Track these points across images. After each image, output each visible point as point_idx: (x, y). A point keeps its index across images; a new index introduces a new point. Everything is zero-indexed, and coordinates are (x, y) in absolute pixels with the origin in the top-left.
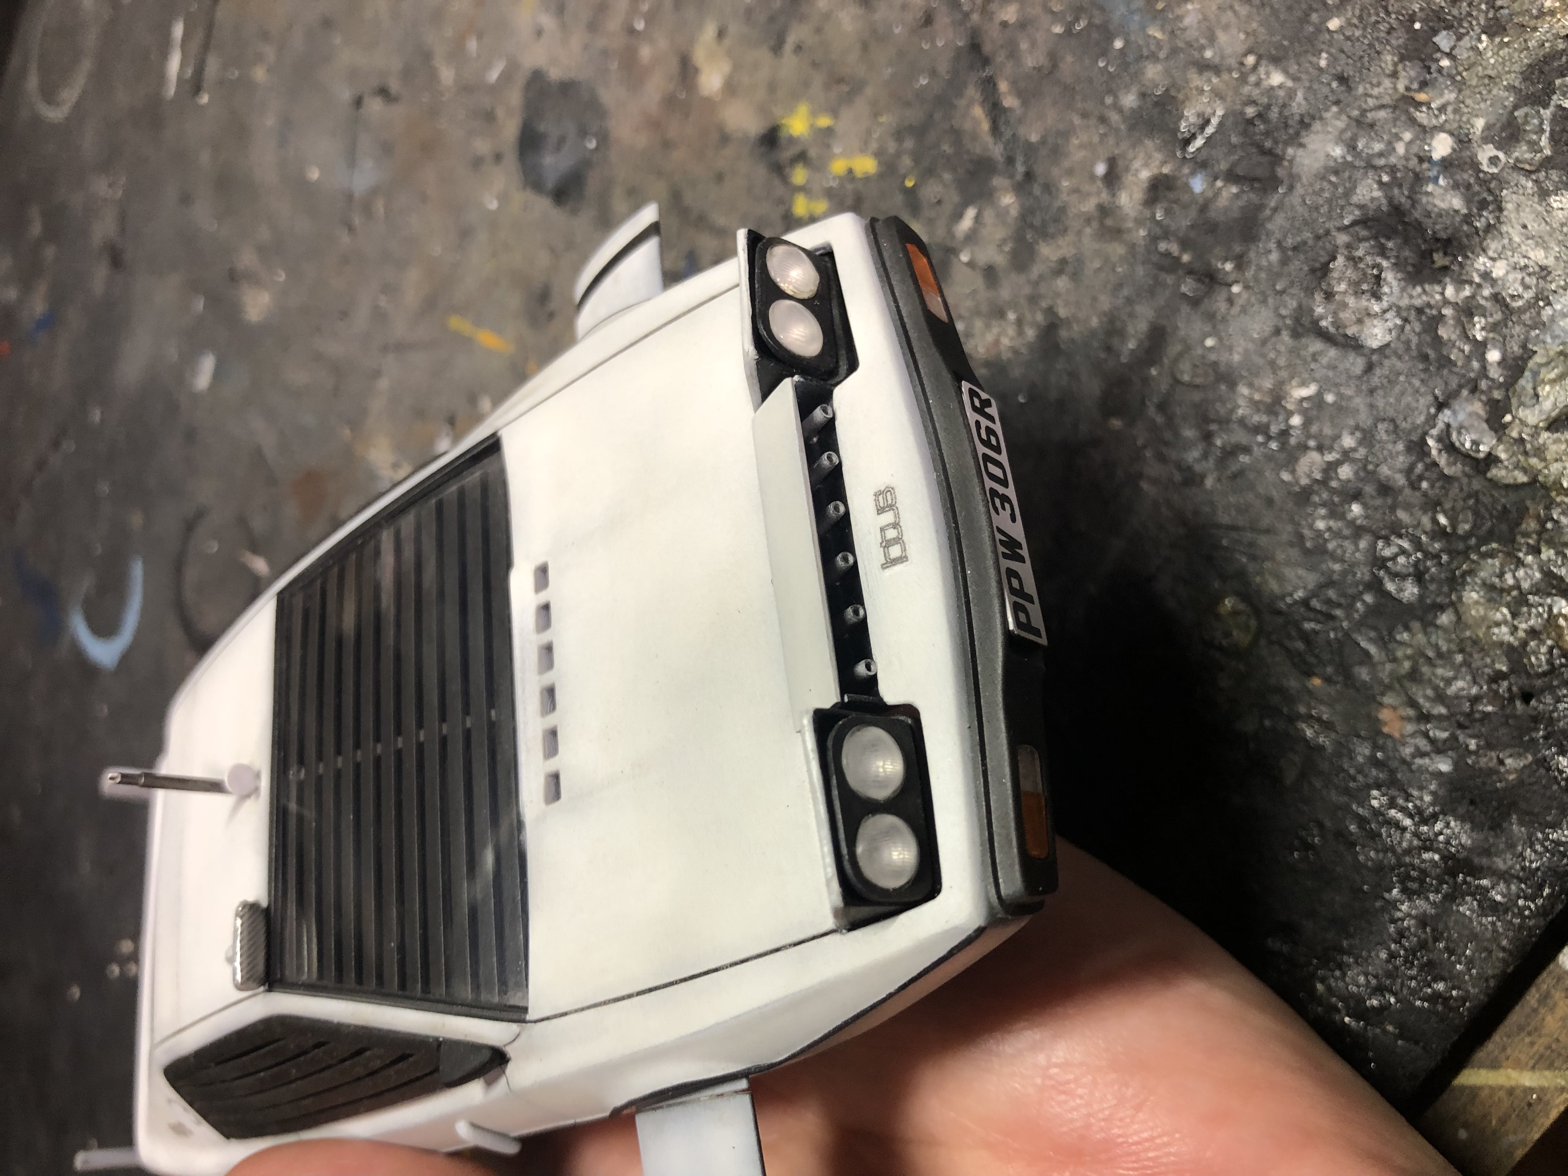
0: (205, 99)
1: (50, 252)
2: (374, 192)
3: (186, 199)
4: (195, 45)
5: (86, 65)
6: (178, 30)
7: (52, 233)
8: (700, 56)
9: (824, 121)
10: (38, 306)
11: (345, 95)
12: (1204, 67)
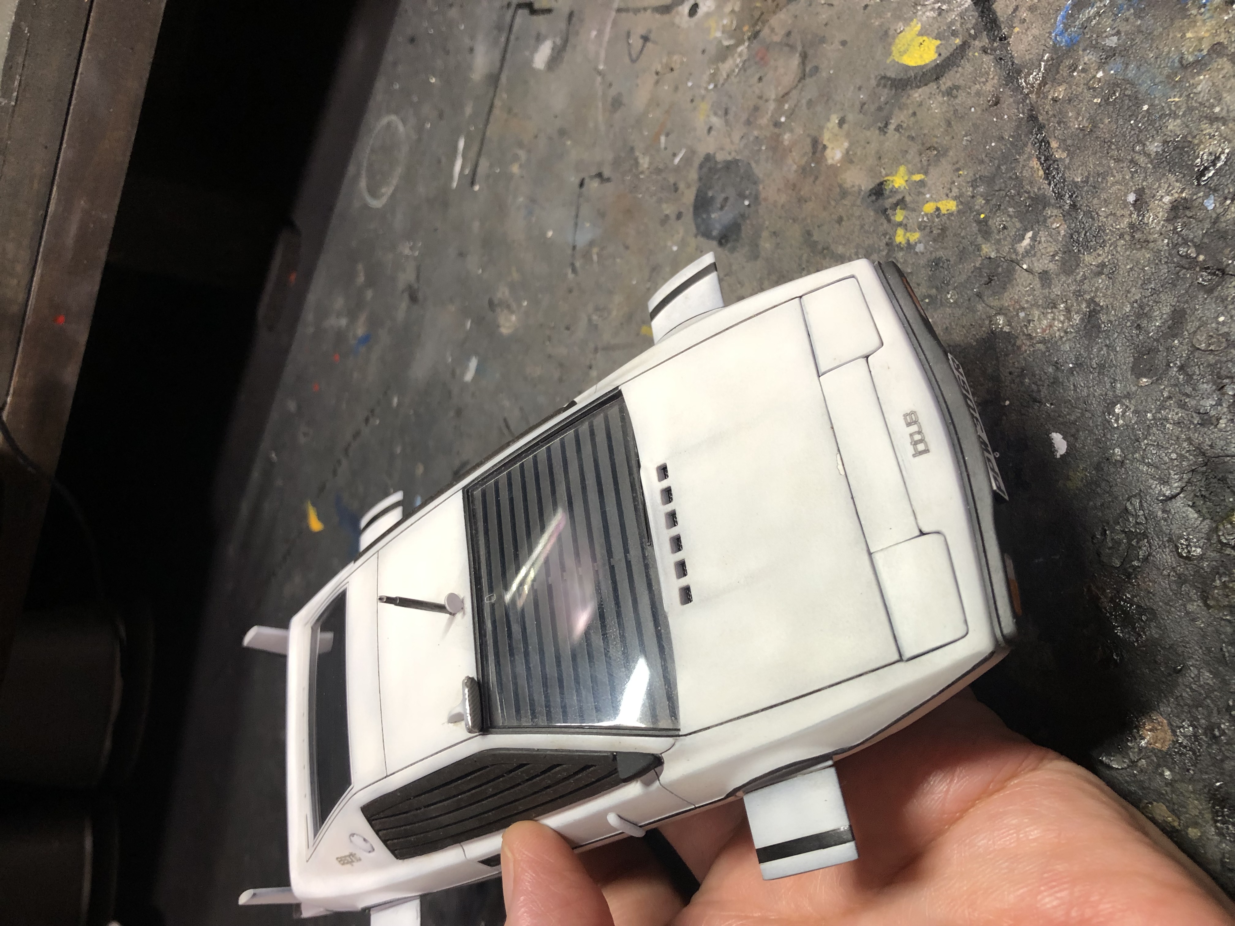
0: (477, 188)
1: (369, 294)
2: (591, 244)
3: (462, 255)
4: (472, 154)
5: (399, 170)
6: (461, 144)
7: (371, 282)
8: (826, 138)
9: (918, 177)
10: (360, 331)
11: (574, 180)
12: (1213, 119)
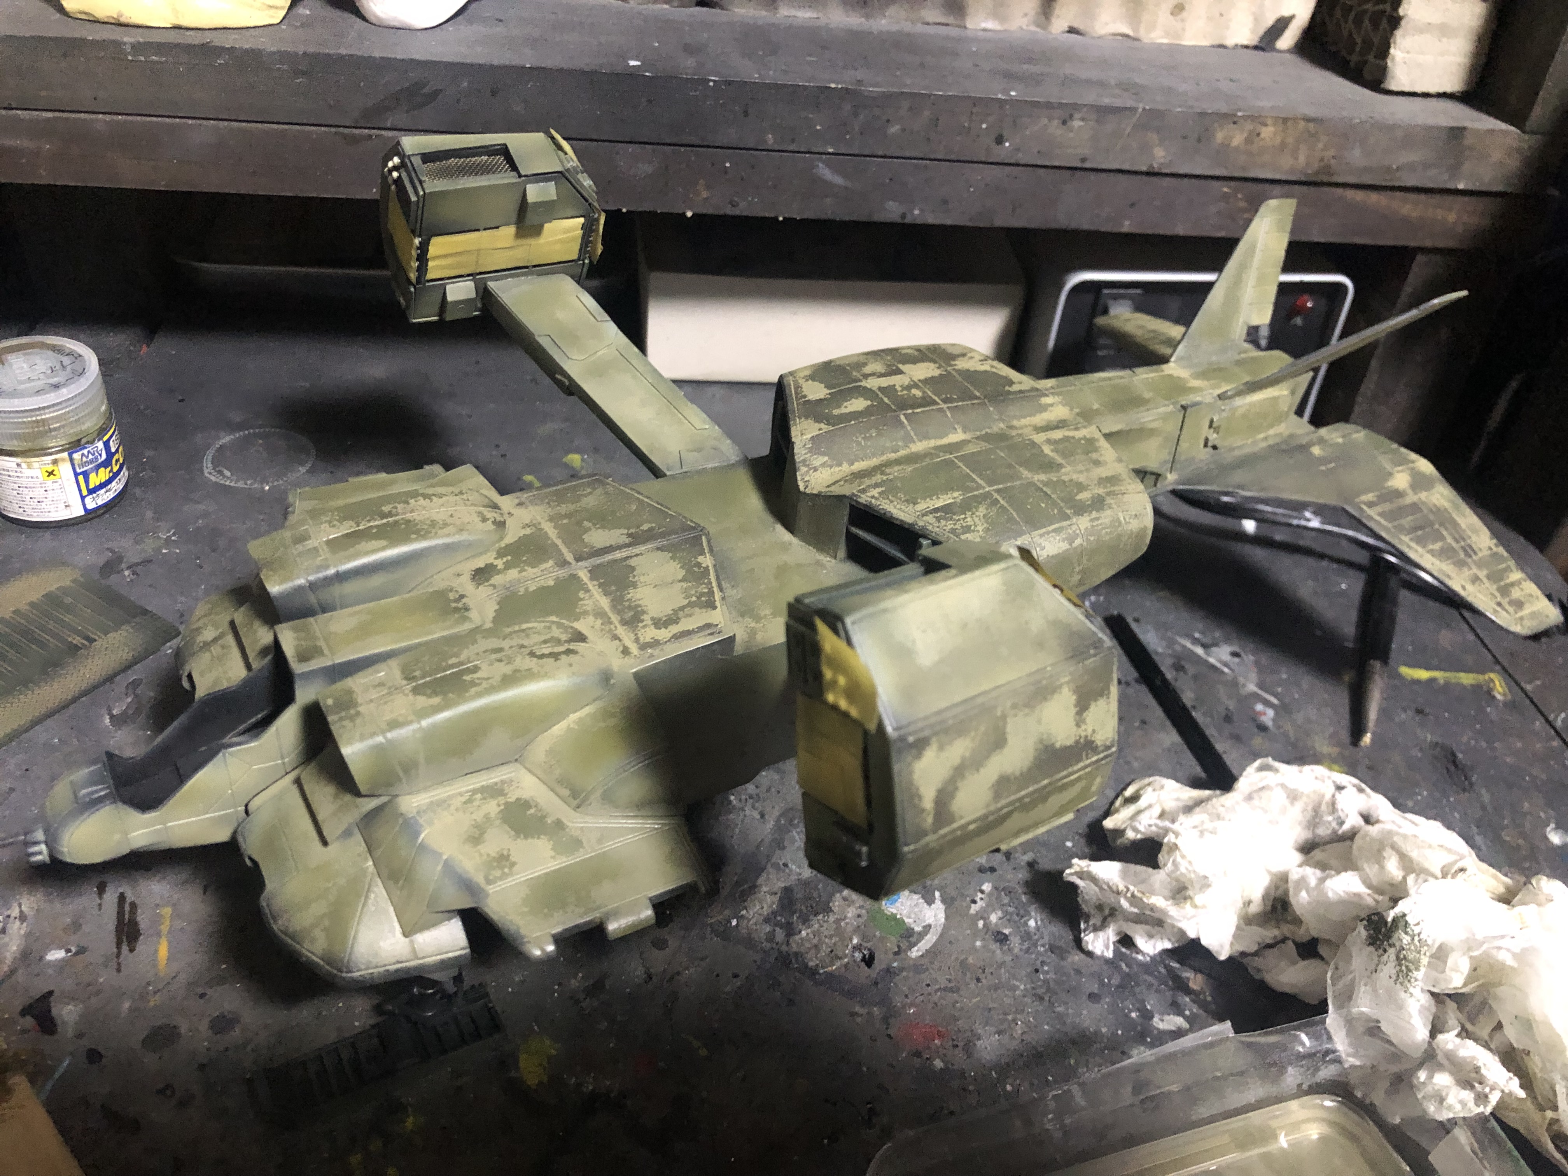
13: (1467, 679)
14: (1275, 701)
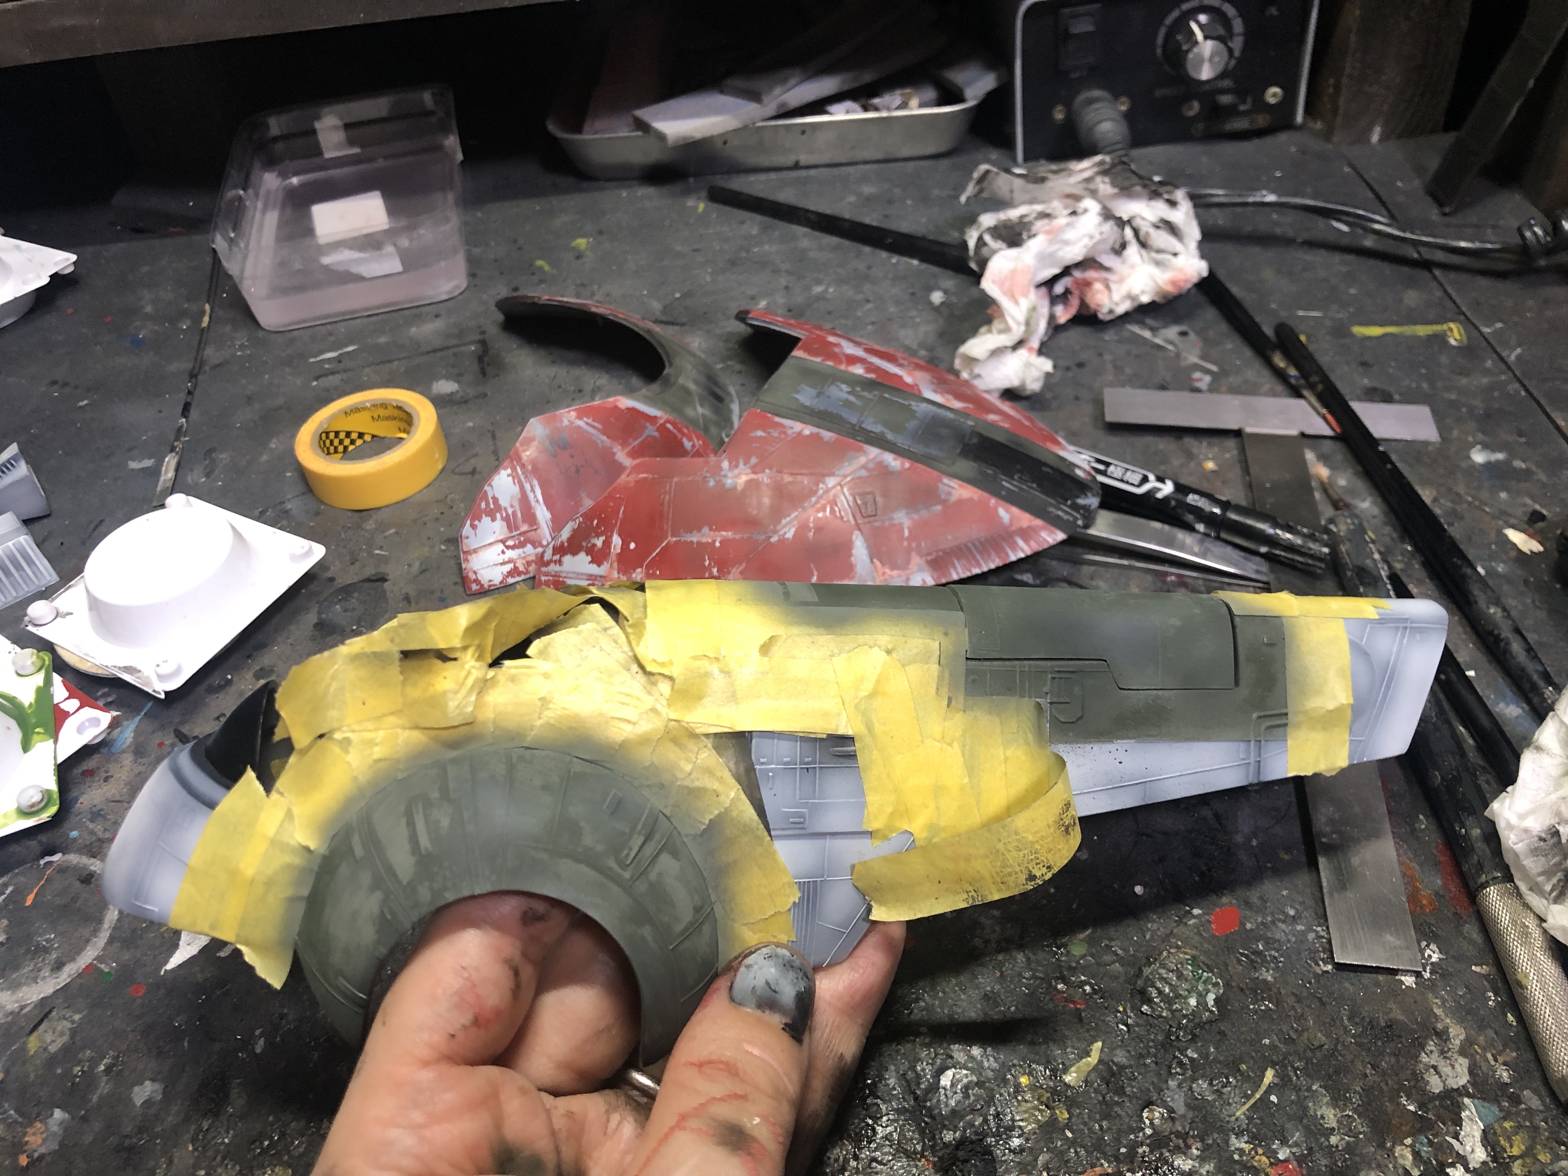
13: (1422, 330)
14: (1214, 368)
